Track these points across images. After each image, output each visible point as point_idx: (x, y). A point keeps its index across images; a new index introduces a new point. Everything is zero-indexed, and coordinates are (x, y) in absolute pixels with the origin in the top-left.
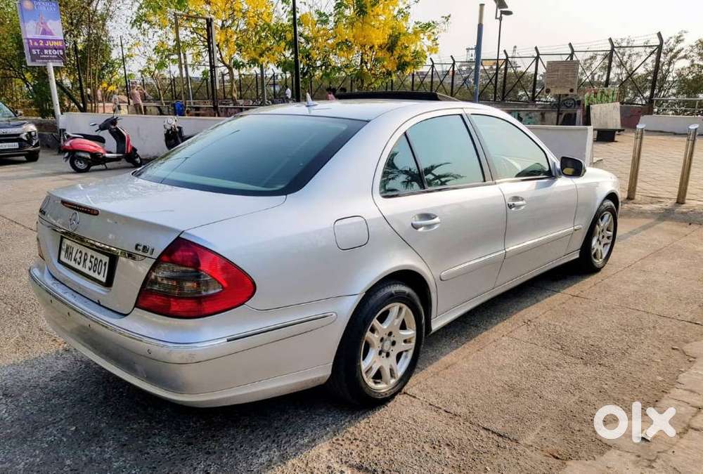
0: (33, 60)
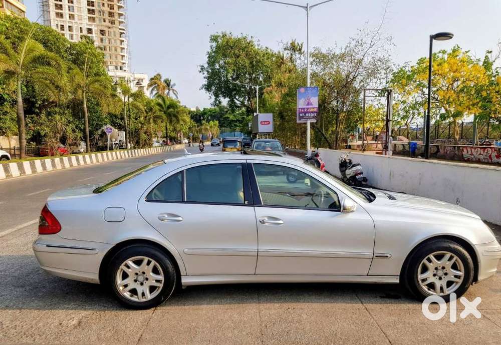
0: (300, 119)
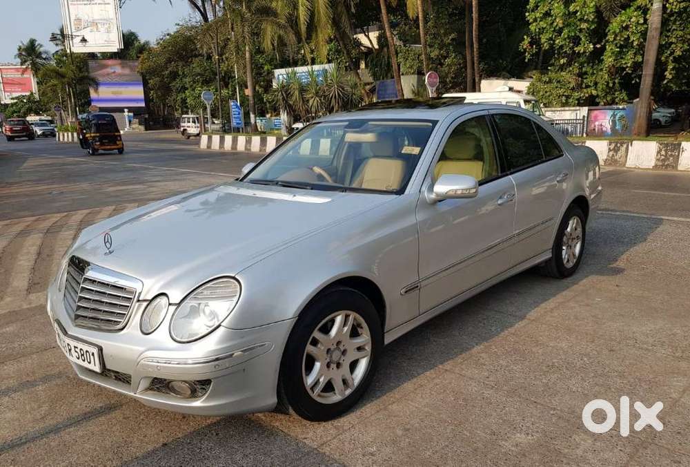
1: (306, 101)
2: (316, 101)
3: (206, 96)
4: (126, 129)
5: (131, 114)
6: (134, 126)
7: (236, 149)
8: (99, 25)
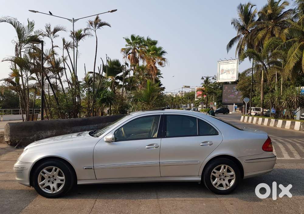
1: (280, 103)
2: (285, 103)
3: (246, 100)
4: (233, 112)
5: (236, 106)
6: (237, 111)
7: (252, 123)
8: (230, 71)
